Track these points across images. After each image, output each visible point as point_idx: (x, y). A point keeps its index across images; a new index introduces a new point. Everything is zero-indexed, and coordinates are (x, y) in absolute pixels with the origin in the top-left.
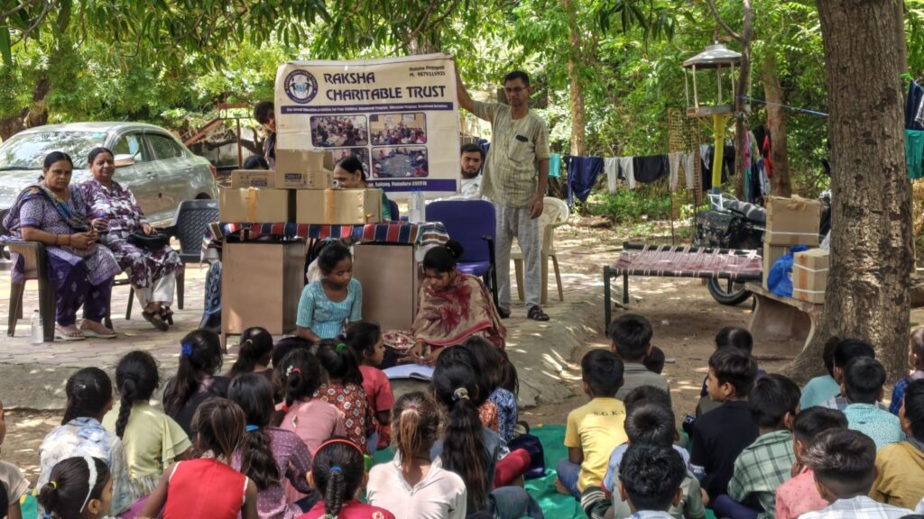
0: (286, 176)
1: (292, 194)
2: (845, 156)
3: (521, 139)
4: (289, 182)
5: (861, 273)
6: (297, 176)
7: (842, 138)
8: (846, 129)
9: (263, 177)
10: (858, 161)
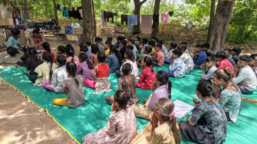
3: (7, 9)
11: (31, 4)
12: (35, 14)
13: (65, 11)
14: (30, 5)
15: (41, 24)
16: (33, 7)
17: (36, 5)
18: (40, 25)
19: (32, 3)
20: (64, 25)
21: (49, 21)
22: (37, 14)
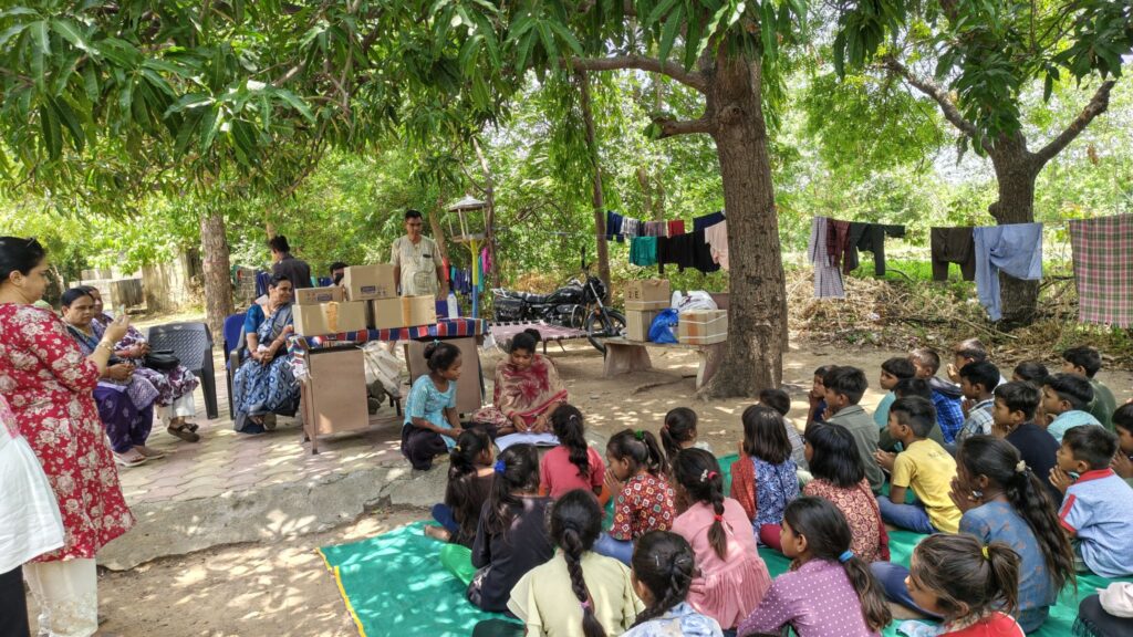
0: (362, 289)
1: (370, 303)
2: (747, 243)
3: (426, 256)
4: (365, 294)
5: (762, 320)
6: (372, 289)
7: (745, 231)
8: (747, 225)
9: (328, 293)
10: (757, 246)
11: (512, 225)
12: (522, 262)
13: (643, 241)
14: (506, 230)
15: (544, 301)
16: (517, 237)
17: (527, 227)
18: (539, 306)
19: (516, 223)
20: (642, 304)
21: (576, 288)
22: (531, 261)
